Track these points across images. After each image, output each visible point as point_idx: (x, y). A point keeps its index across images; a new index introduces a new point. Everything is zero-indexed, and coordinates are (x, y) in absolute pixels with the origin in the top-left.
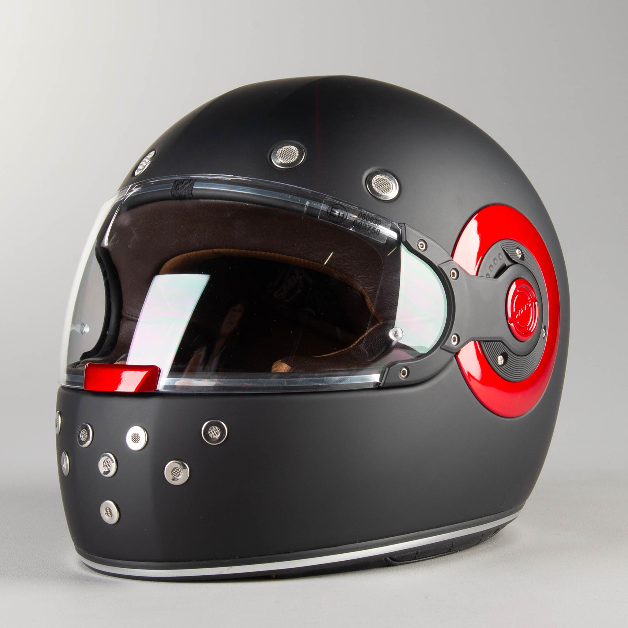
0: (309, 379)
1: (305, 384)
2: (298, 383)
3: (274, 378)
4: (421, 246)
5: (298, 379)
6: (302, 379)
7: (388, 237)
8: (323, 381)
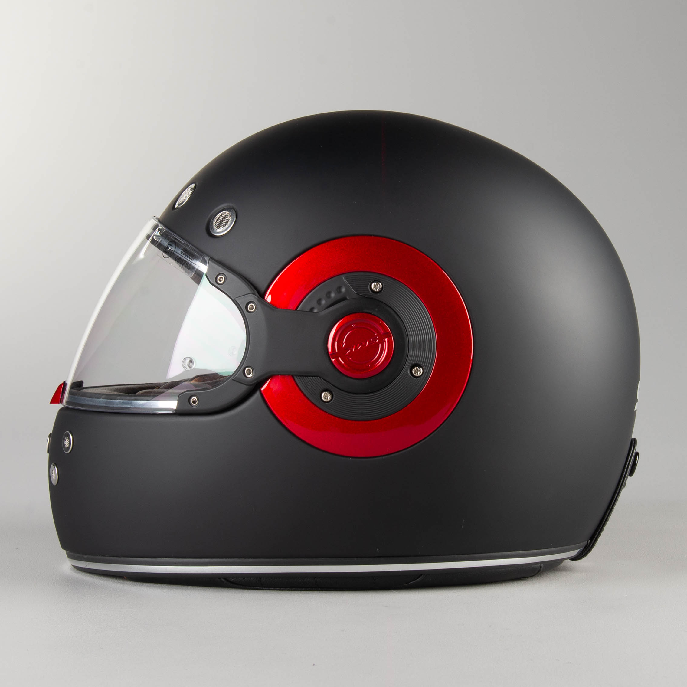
0: (122, 401)
1: (119, 406)
2: (114, 404)
3: (103, 399)
4: (221, 279)
5: (116, 400)
6: (118, 400)
7: (197, 269)
8: (131, 404)
